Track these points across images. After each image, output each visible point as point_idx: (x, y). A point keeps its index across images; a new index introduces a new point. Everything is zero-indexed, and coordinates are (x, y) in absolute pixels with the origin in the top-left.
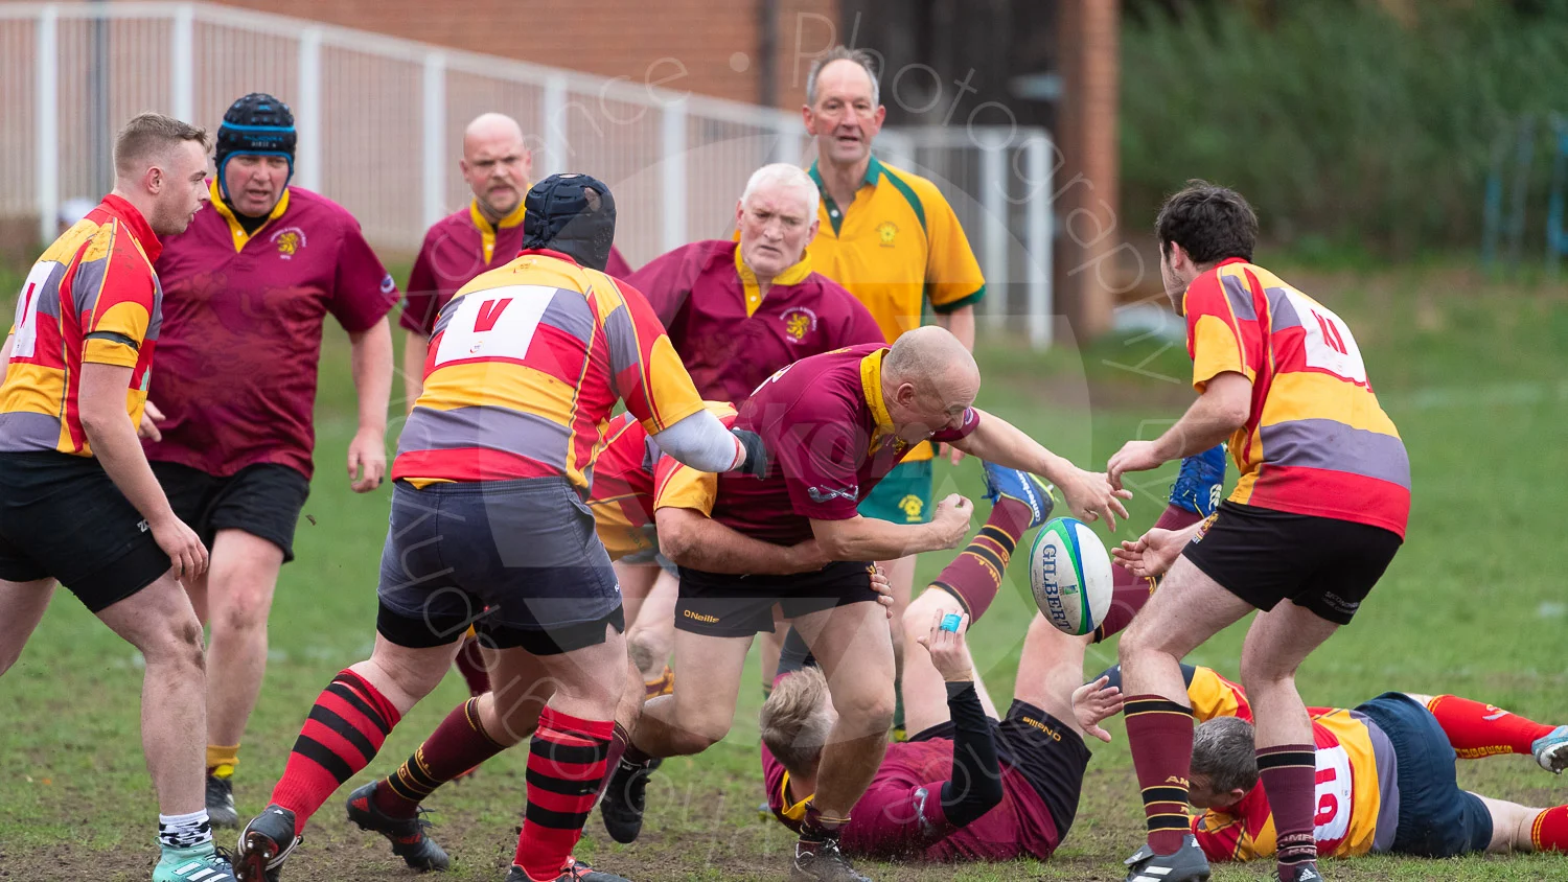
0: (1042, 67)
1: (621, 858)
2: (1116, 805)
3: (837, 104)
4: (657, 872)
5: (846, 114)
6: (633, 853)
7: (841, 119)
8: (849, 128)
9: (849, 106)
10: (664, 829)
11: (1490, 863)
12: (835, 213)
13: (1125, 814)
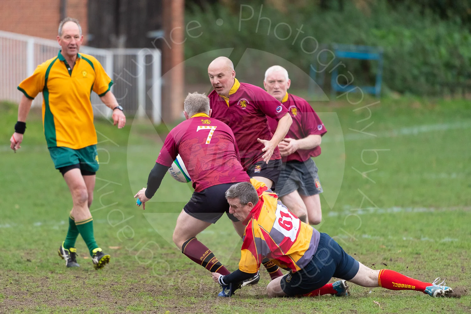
0: (158, 27)
1: (13, 301)
2: (183, 282)
3: (69, 37)
4: (25, 305)
5: (72, 41)
6: (17, 299)
7: (70, 42)
8: (73, 45)
9: (73, 38)
10: (28, 291)
11: (312, 301)
12: (69, 69)
13: (186, 285)
